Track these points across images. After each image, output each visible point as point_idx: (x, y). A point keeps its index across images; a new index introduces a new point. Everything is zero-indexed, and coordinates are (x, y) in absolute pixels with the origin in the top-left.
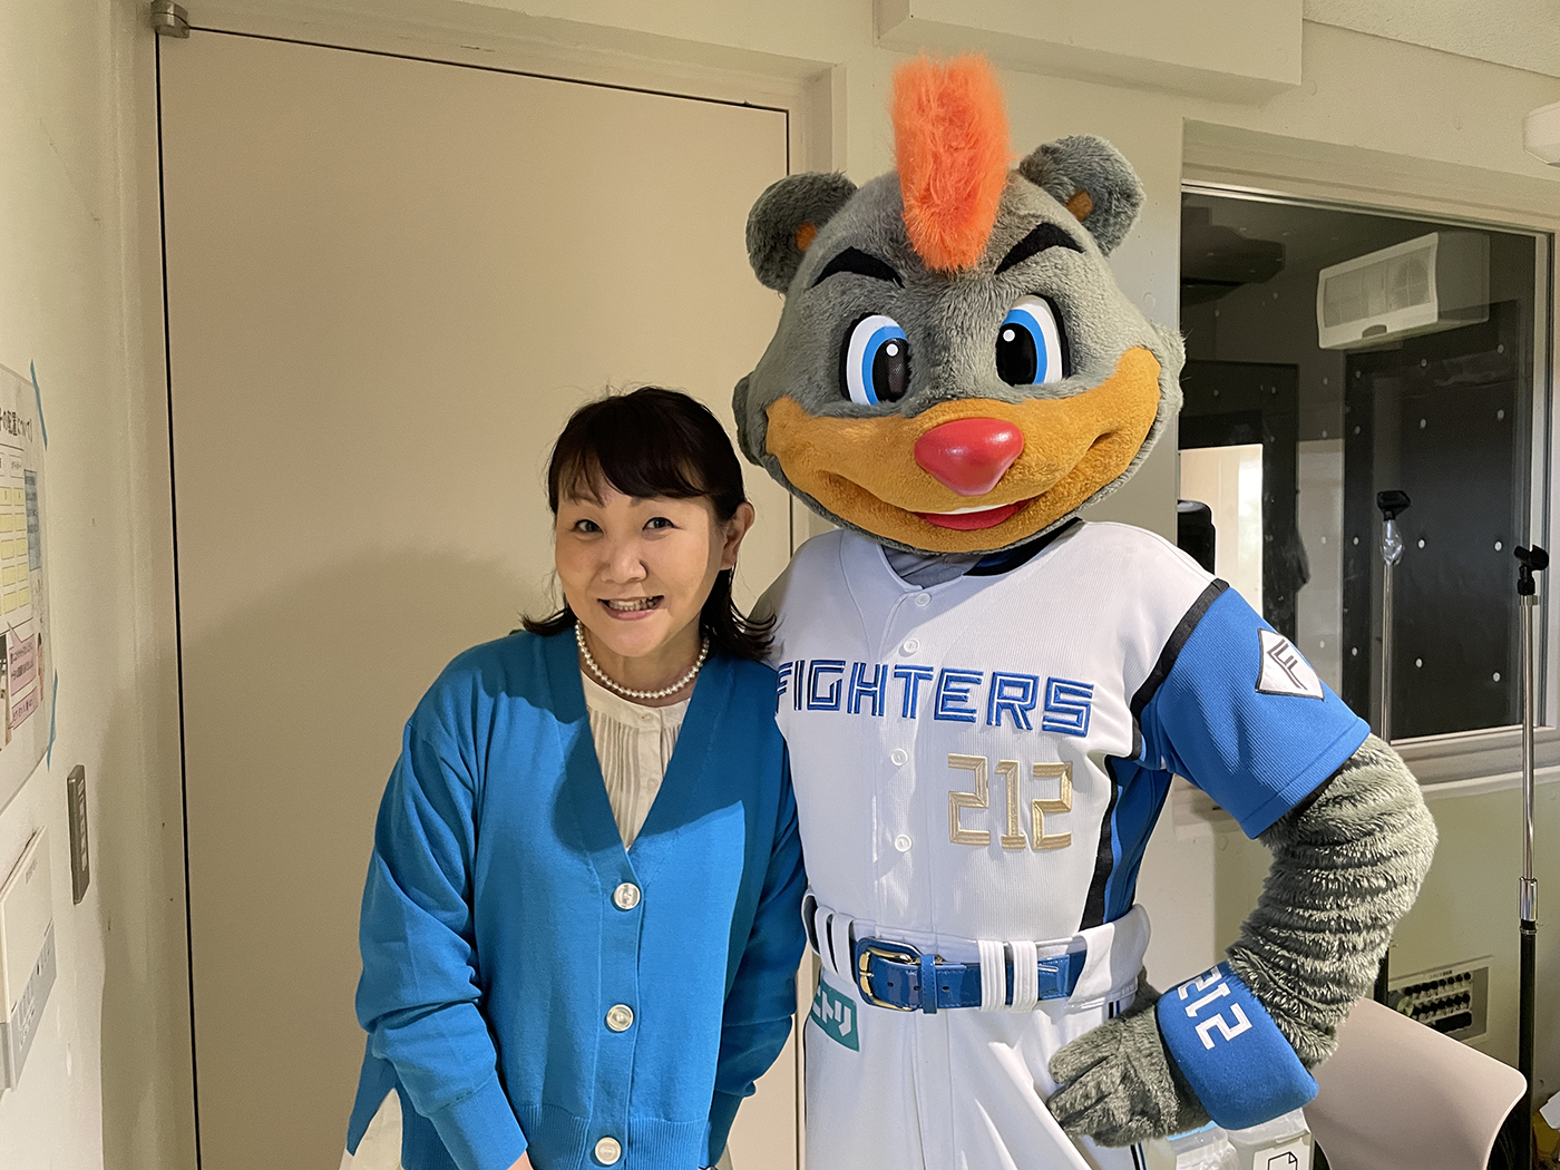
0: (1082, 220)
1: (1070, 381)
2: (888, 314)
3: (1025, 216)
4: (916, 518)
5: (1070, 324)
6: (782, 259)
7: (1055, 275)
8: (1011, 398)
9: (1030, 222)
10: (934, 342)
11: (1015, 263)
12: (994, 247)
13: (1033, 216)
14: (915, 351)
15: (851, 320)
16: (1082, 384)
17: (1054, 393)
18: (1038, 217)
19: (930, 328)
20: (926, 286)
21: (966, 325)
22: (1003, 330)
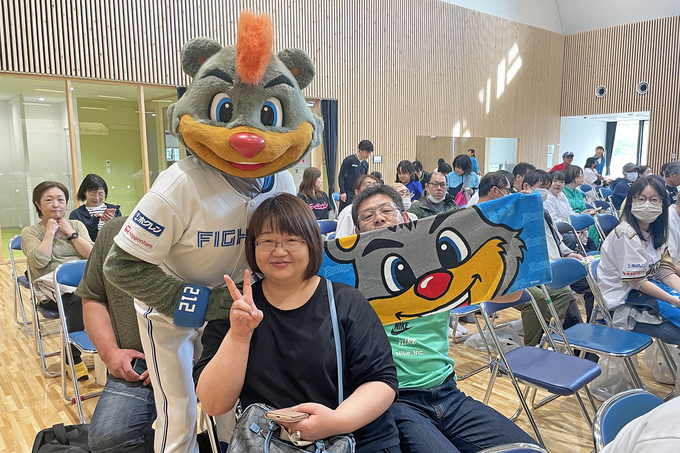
0: (295, 76)
1: (283, 128)
2: (227, 93)
3: (276, 72)
4: (228, 163)
5: (286, 109)
6: (193, 66)
7: (283, 93)
8: (263, 129)
9: (277, 74)
10: (241, 106)
11: (270, 86)
12: (265, 79)
13: (279, 72)
14: (235, 107)
15: (214, 93)
16: (287, 129)
17: (278, 131)
18: (280, 73)
19: (240, 101)
20: (241, 87)
21: (252, 103)
22: (264, 107)
